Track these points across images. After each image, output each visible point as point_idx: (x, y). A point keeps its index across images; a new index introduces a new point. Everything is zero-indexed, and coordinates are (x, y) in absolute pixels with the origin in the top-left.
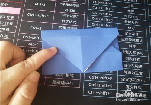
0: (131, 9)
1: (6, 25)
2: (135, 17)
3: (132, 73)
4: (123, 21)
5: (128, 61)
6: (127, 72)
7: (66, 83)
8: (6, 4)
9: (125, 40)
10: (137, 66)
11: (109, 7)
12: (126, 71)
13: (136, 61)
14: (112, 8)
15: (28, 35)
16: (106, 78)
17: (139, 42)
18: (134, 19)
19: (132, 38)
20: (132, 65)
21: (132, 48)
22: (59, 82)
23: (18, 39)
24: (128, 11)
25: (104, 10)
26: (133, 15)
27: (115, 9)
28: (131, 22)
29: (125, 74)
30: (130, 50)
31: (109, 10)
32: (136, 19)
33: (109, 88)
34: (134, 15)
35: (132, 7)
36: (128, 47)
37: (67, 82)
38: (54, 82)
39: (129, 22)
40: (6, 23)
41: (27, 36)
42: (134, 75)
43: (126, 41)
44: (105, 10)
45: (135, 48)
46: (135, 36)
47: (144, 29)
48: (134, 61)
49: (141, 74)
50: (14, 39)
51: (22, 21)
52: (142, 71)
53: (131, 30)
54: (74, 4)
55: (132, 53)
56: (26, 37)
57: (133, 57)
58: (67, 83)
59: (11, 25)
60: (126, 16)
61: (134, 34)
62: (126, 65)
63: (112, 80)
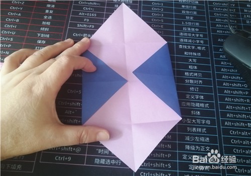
0: (193, 65)
2: (198, 75)
3: (196, 148)
4: (183, 80)
5: (191, 133)
6: (190, 147)
9: (186, 105)
10: (202, 139)
12: (188, 146)
13: (201, 133)
16: (162, 156)
17: (205, 108)
18: (198, 77)
19: (195, 102)
20: (196, 138)
21: (196, 115)
22: (103, 161)
24: (190, 67)
26: (195, 72)
28: (194, 82)
29: (187, 150)
30: (192, 118)
32: (200, 77)
33: (167, 168)
34: (198, 73)
35: (194, 62)
36: (190, 114)
37: (113, 161)
38: (97, 161)
39: (191, 81)
41: (64, 102)
42: (199, 151)
43: (188, 106)
45: (199, 116)
46: (199, 99)
47: (210, 90)
48: (199, 133)
49: (208, 150)
52: (209, 146)
53: (194, 91)
55: (196, 121)
56: (62, 102)
57: (196, 127)
58: (113, 163)
60: (186, 74)
61: (197, 97)
62: (188, 138)
63: (170, 158)
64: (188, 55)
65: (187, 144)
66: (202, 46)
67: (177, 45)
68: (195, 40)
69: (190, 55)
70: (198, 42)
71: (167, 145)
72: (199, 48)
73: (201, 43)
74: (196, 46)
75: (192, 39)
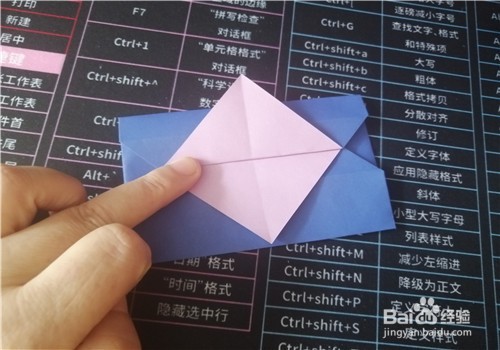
0: (426, 75)
1: (14, 106)
2: (437, 100)
3: (425, 286)
4: (399, 111)
5: (415, 245)
6: (410, 281)
7: (205, 312)
8: (19, 37)
9: (404, 172)
10: (443, 263)
11: (356, 65)
12: (407, 280)
13: (440, 246)
14: (366, 66)
15: (83, 145)
16: (339, 301)
17: (451, 184)
18: (436, 105)
19: (428, 168)
20: (428, 258)
21: (428, 201)
22: (179, 310)
23: (48, 157)
24: (417, 79)
25: (338, 72)
26: (431, 93)
27: (374, 71)
28: (427, 117)
29: (403, 290)
30: (419, 209)
31: (355, 74)
32: (442, 105)
33: (349, 334)
34: (437, 94)
35: (429, 68)
36: (414, 197)
37: (208, 310)
38: (163, 309)
39: (420, 114)
40: (13, 100)
41: (81, 147)
42: (433, 294)
43: (408, 178)
44: (342, 72)
45: (438, 203)
46: (437, 160)
47: (466, 140)
48: (435, 246)
49: (455, 290)
50: (35, 156)
51: (66, 95)
52: (458, 281)
53: (427, 140)
54: (243, 47)
55: (429, 217)
56: (77, 149)
57: (429, 232)
58: (207, 315)
59: (30, 108)
60: (408, 94)
61: (433, 156)
62: (405, 259)
63: (359, 309)
64: (415, 49)
65: (404, 275)
66: (450, 29)
67: (389, 22)
68: (434, 11)
69: (420, 50)
70: (441, 16)
71: (352, 275)
72: (443, 33)
73: (449, 22)
74: (436, 29)
75: (427, 10)
